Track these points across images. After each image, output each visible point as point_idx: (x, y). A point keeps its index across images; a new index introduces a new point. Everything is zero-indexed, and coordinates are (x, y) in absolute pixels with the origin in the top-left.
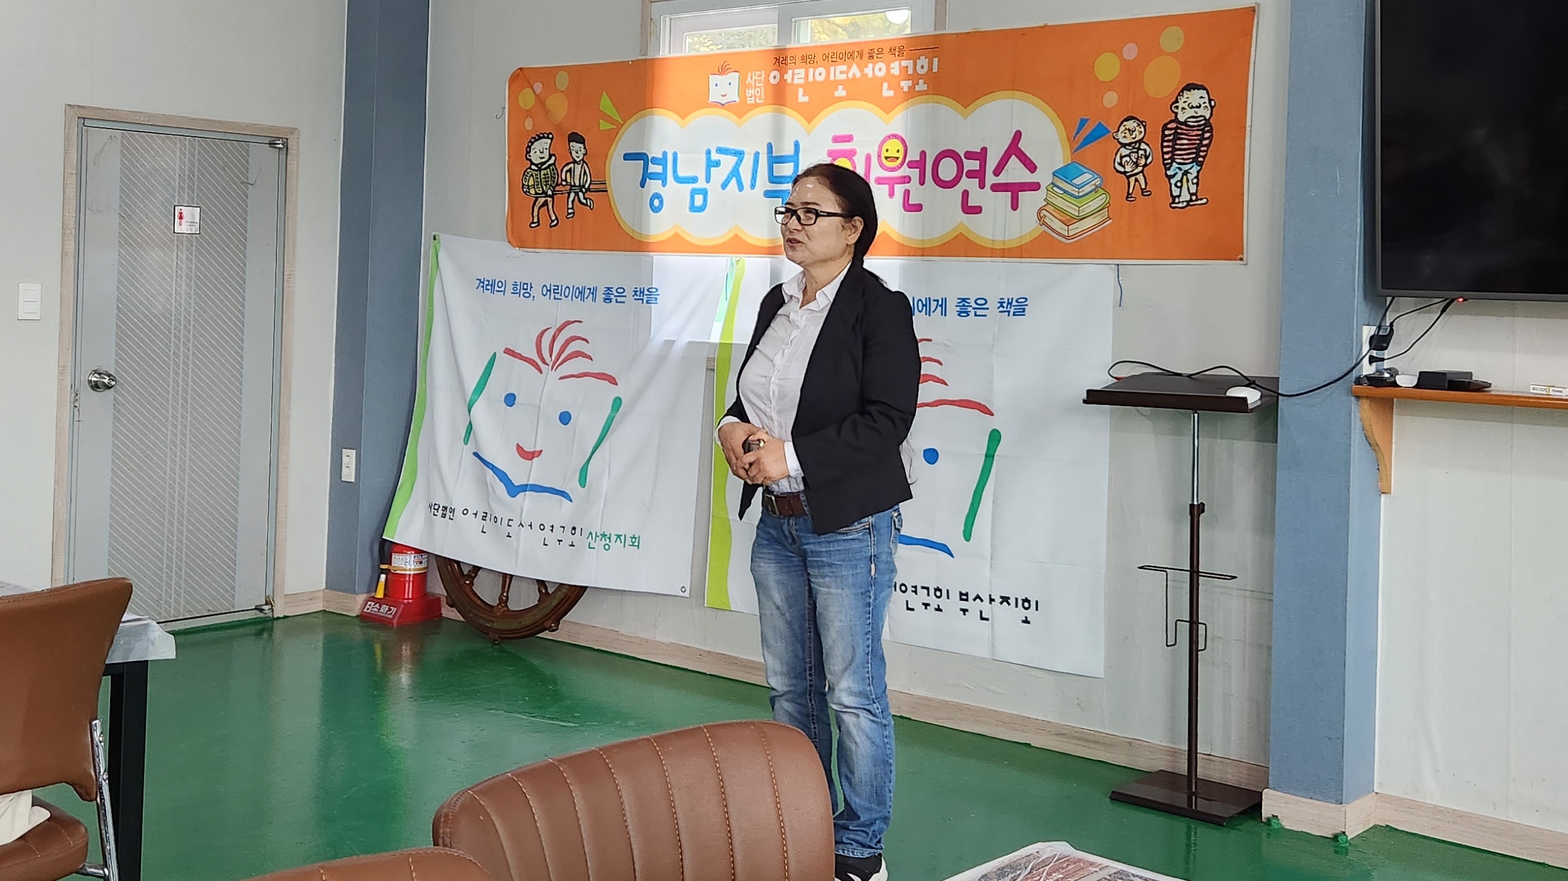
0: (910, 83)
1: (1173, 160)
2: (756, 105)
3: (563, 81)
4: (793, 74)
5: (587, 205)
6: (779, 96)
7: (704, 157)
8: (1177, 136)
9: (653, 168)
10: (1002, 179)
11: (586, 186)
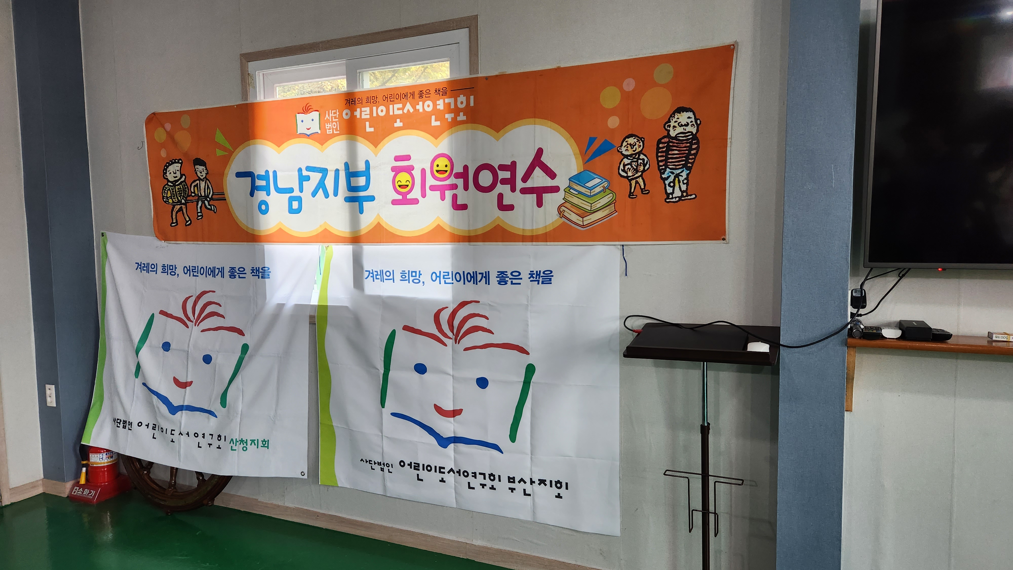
0: (452, 115)
1: (666, 166)
2: (333, 136)
3: (186, 122)
4: (361, 112)
5: (211, 209)
6: (351, 128)
7: (296, 173)
8: (669, 148)
9: (259, 183)
10: (530, 184)
11: (210, 197)
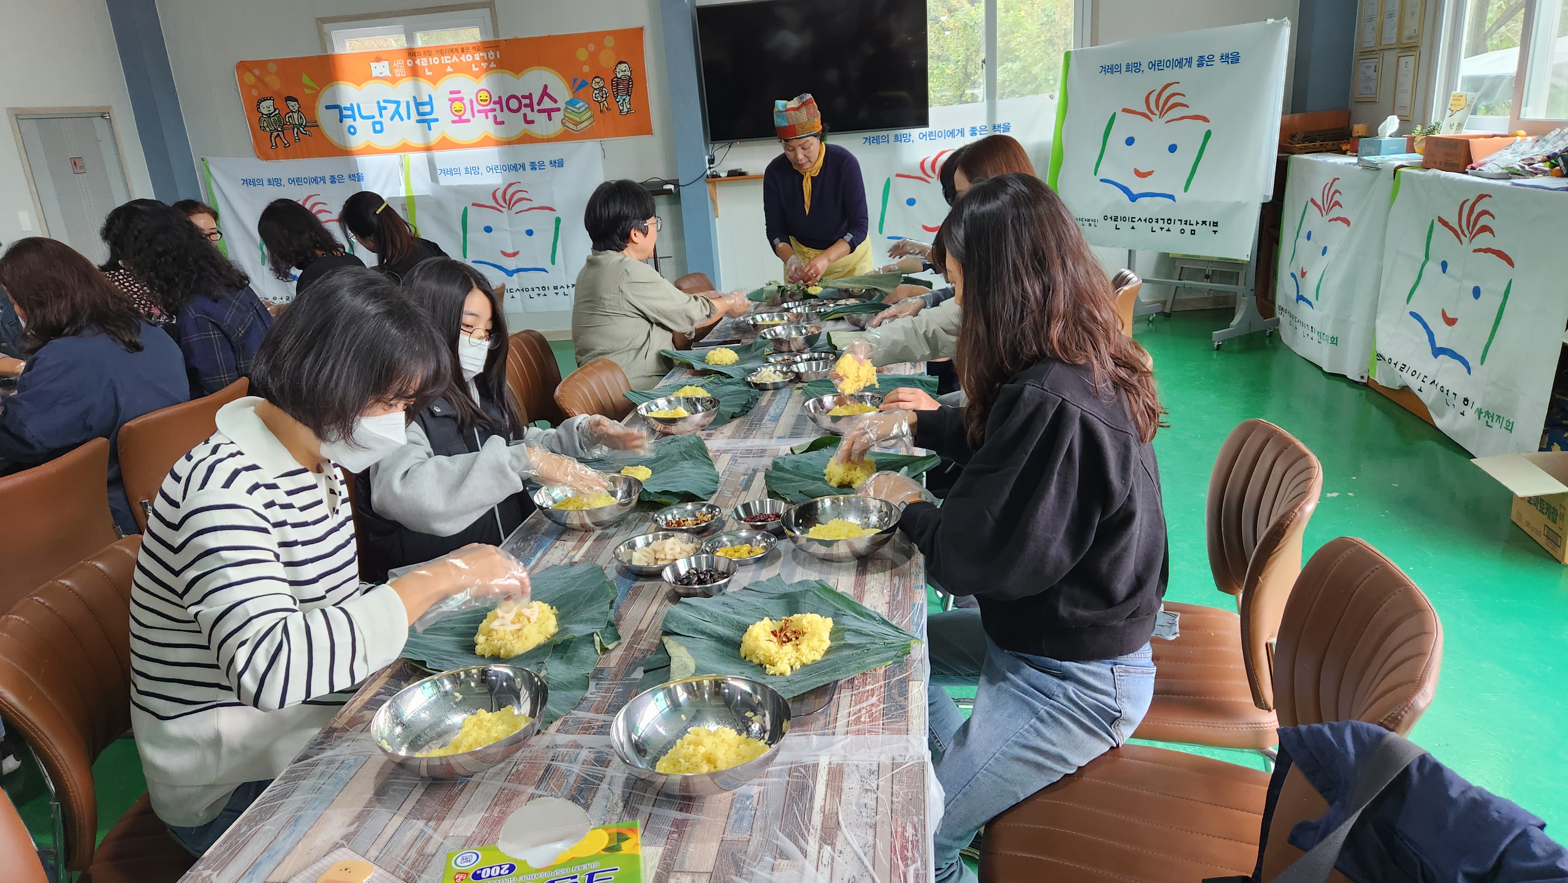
0: (486, 64)
1: (618, 95)
2: (401, 78)
3: (272, 68)
4: (420, 61)
5: (307, 134)
6: (414, 72)
7: (376, 105)
8: (618, 85)
9: (345, 113)
10: (542, 107)
11: (304, 125)
